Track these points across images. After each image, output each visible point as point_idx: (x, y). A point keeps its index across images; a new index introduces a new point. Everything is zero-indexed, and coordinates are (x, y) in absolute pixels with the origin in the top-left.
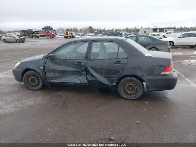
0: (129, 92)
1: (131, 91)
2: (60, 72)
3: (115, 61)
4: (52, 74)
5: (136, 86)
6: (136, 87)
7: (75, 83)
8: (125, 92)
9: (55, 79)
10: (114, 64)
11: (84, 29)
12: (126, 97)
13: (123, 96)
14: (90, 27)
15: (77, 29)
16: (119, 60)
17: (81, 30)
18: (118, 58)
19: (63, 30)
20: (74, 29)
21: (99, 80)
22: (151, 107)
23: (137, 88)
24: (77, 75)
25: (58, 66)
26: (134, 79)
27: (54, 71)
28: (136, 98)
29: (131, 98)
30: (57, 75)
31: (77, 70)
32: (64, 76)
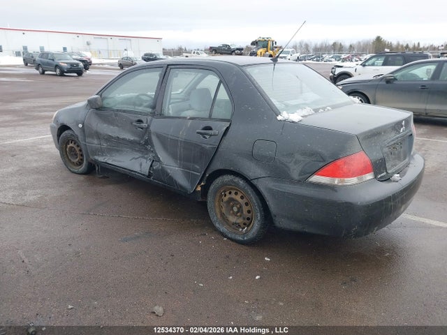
0: (232, 219)
1: (235, 214)
2: (109, 139)
3: (202, 127)
4: (96, 141)
5: (247, 204)
6: (245, 209)
7: (132, 171)
8: (222, 215)
9: (103, 156)
10: (198, 133)
11: (359, 43)
12: (223, 229)
13: (217, 225)
14: (378, 39)
15: (341, 44)
16: (209, 123)
17: (351, 46)
18: (212, 117)
19: (307, 46)
20: (335, 44)
21: (169, 171)
22: (257, 277)
23: (249, 212)
24: (139, 151)
25: (105, 125)
26: (241, 182)
27: (98, 135)
28: (245, 238)
29: (233, 236)
30: (105, 145)
31: (136, 139)
32: (118, 151)
